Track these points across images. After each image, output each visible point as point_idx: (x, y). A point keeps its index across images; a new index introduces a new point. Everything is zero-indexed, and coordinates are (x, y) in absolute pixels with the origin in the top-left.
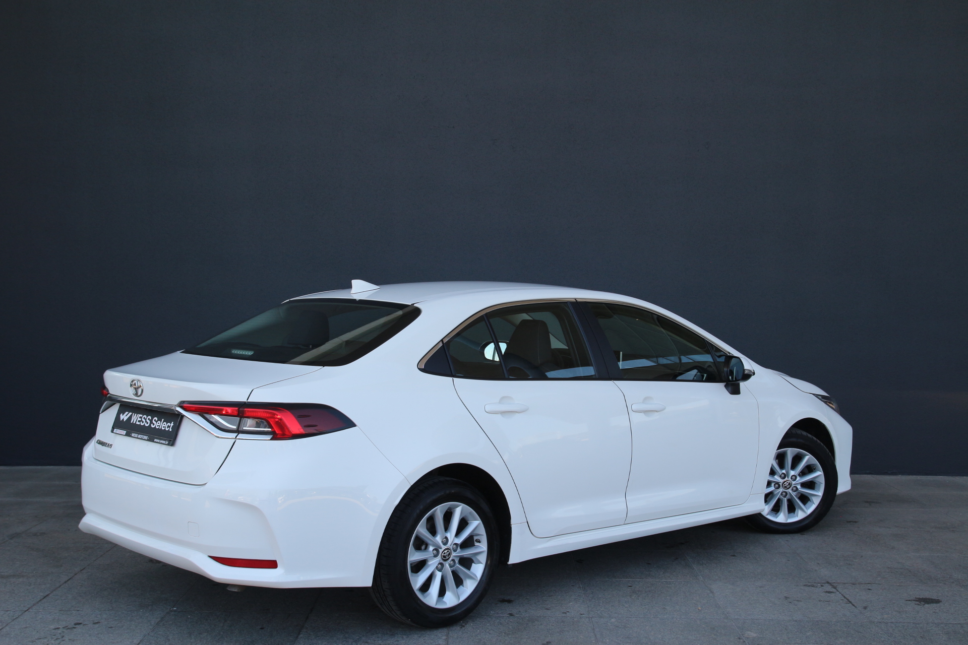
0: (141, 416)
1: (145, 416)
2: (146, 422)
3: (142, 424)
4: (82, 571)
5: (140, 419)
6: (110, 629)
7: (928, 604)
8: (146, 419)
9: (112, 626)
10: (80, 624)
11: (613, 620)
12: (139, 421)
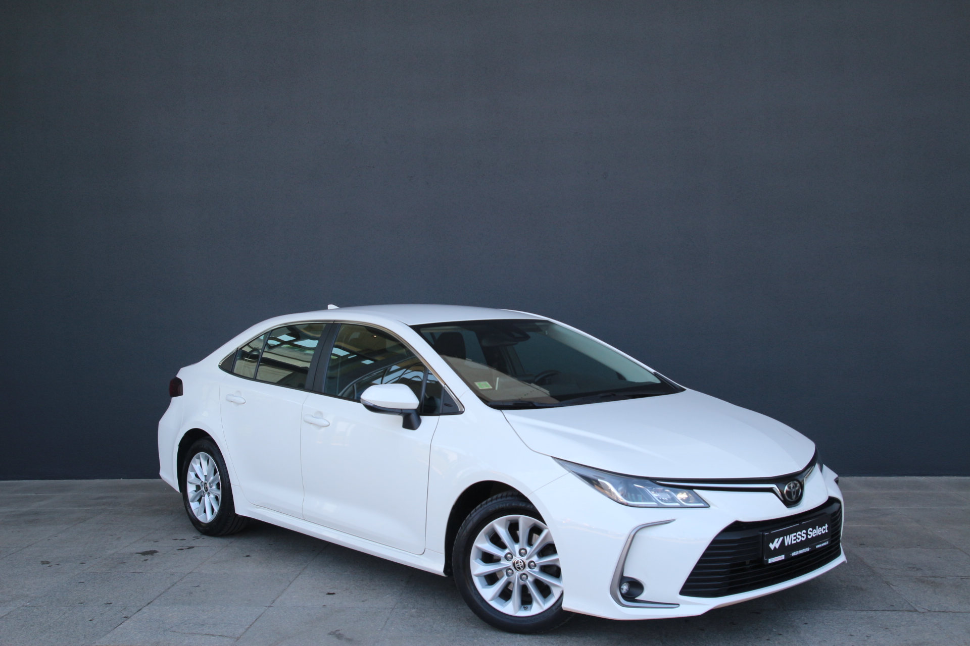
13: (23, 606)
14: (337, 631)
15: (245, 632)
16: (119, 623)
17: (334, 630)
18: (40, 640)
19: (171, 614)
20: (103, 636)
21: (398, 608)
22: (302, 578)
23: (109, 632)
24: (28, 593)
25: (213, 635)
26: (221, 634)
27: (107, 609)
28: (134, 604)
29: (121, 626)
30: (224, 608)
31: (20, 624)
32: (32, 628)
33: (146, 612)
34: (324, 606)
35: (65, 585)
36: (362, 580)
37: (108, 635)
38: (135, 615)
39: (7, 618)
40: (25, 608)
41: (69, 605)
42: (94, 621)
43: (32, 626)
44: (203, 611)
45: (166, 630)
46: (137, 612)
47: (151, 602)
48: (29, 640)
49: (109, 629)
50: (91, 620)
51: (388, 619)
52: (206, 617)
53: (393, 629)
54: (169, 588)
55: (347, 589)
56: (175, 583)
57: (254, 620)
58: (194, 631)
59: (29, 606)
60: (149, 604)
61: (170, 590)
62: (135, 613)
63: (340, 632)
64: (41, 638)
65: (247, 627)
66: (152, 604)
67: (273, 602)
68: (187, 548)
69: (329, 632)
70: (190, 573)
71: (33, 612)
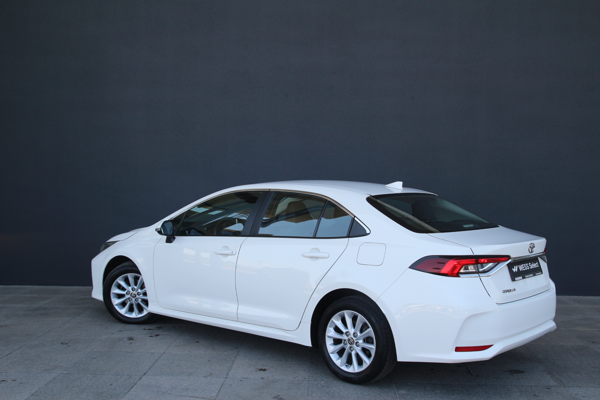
0: (523, 265)
1: (525, 264)
2: (527, 267)
3: (526, 269)
4: (19, 349)
5: (524, 267)
6: (21, 384)
7: (516, 374)
8: (526, 266)
9: (23, 382)
10: (5, 381)
11: (322, 382)
12: (524, 268)
13: (62, 374)
14: (278, 396)
15: (217, 395)
16: (131, 387)
17: (276, 396)
18: (82, 398)
19: (163, 382)
20: (124, 396)
21: (311, 380)
22: (239, 358)
23: (126, 393)
24: (61, 364)
25: (196, 397)
26: (202, 397)
27: (118, 377)
28: (135, 374)
29: (132, 389)
30: (196, 378)
31: (64, 386)
32: (73, 389)
33: (145, 380)
34: (262, 378)
35: (84, 360)
36: (280, 360)
37: (127, 396)
38: (139, 382)
39: (54, 381)
40: (64, 375)
41: (92, 374)
42: (113, 385)
43: (73, 388)
44: (183, 380)
45: (164, 393)
46: (140, 380)
47: (146, 373)
48: (75, 398)
49: (126, 391)
50: (111, 385)
51: (308, 388)
52: (187, 384)
53: (314, 395)
54: (154, 364)
55: (273, 367)
56: (157, 360)
57: (220, 387)
58: (183, 394)
59: (66, 374)
60: (145, 374)
61: (155, 365)
62: (138, 381)
63: (280, 397)
64: (82, 396)
65: (217, 392)
66: (147, 374)
67: (227, 374)
68: (155, 335)
69: (273, 396)
70: (164, 353)
71: (70, 378)
